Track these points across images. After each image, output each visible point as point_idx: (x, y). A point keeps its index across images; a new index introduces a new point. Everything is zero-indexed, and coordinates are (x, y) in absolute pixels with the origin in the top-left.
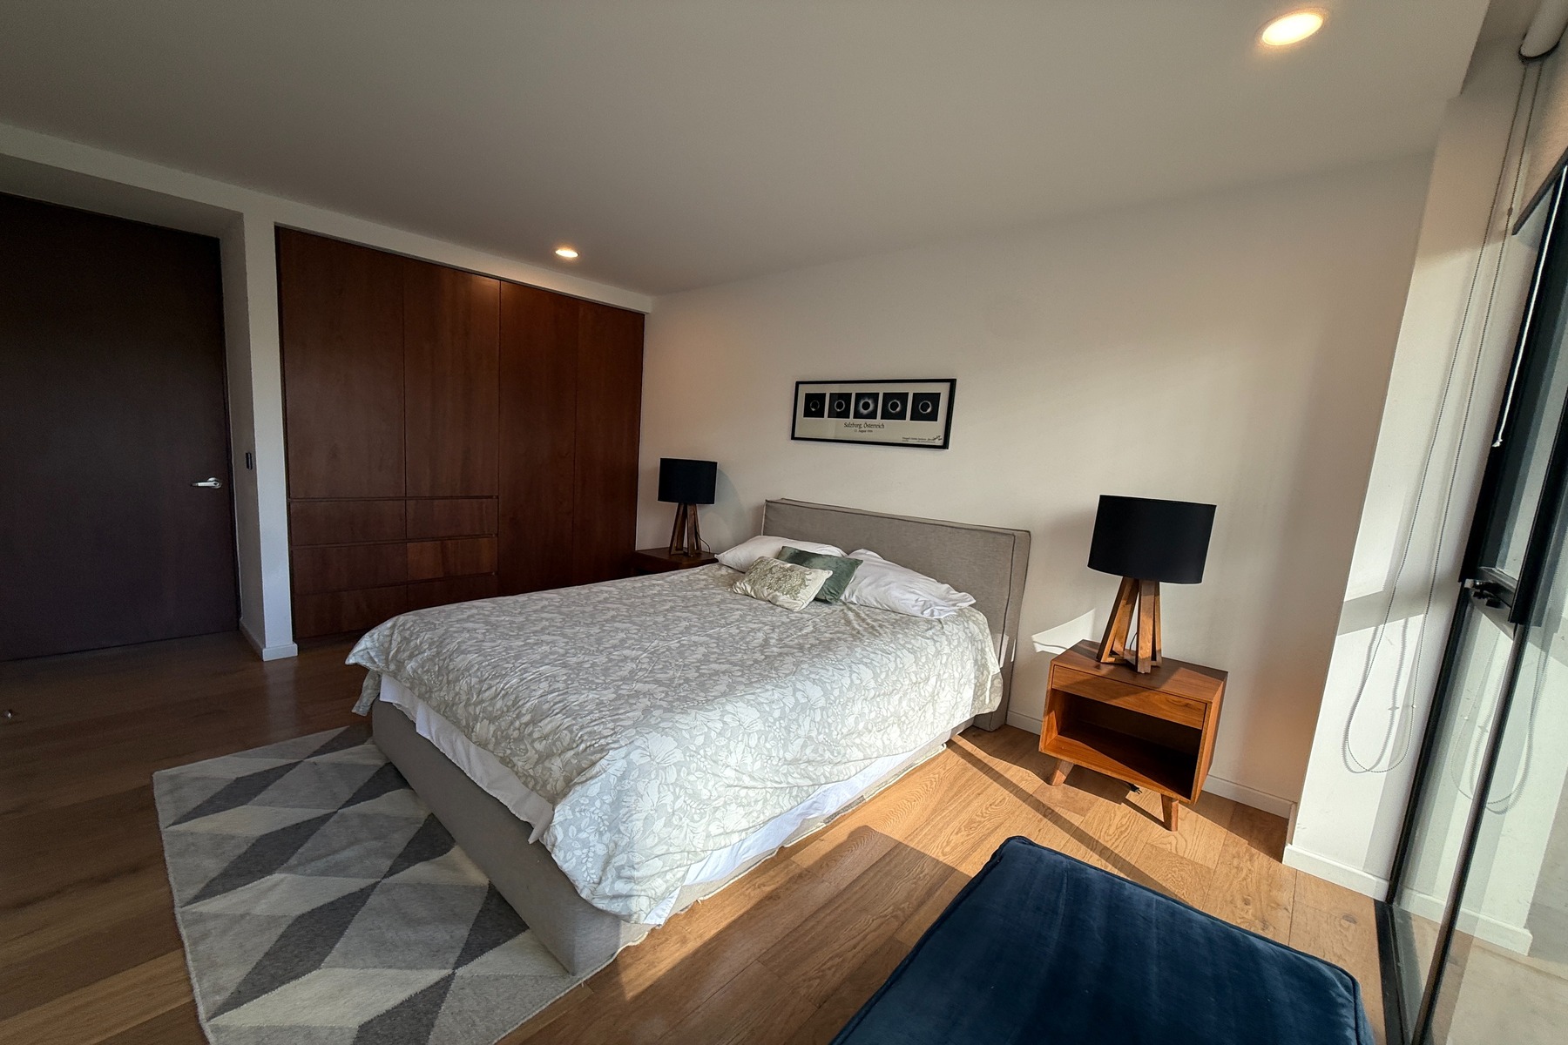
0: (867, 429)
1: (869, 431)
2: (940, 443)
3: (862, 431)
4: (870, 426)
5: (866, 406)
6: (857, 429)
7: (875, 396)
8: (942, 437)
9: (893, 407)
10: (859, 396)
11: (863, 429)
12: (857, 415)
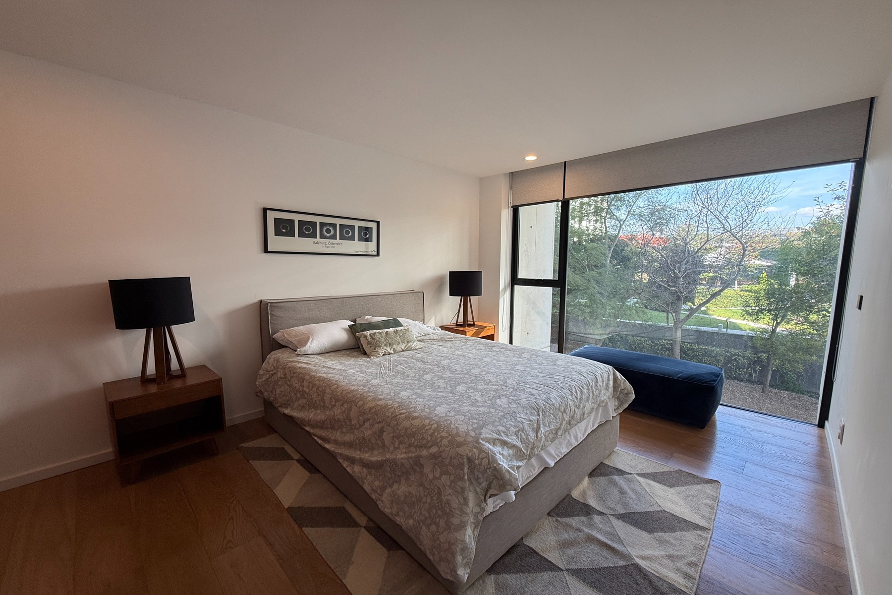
0: (331, 246)
1: (332, 247)
2: (375, 253)
3: (328, 247)
4: (332, 244)
5: (328, 231)
6: (324, 245)
7: (334, 226)
8: (376, 250)
9: (346, 233)
10: (322, 225)
11: (328, 245)
12: (322, 236)
